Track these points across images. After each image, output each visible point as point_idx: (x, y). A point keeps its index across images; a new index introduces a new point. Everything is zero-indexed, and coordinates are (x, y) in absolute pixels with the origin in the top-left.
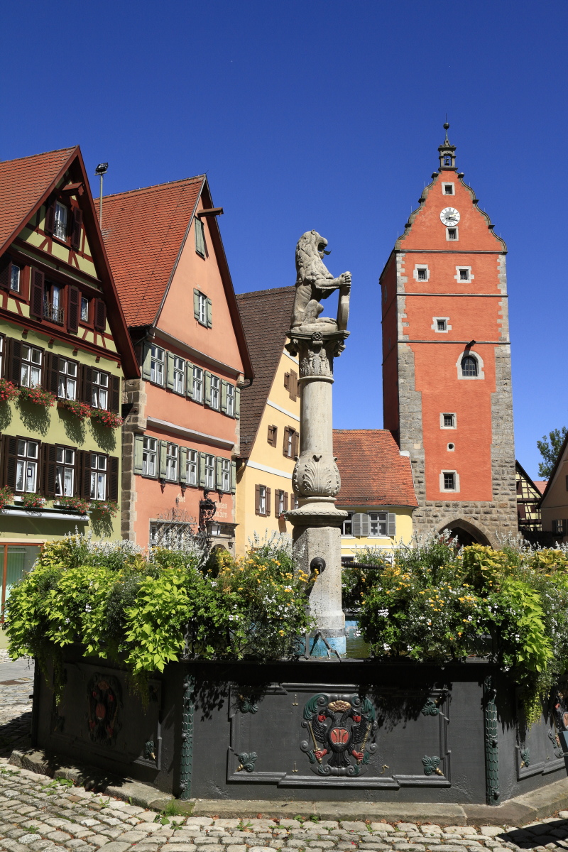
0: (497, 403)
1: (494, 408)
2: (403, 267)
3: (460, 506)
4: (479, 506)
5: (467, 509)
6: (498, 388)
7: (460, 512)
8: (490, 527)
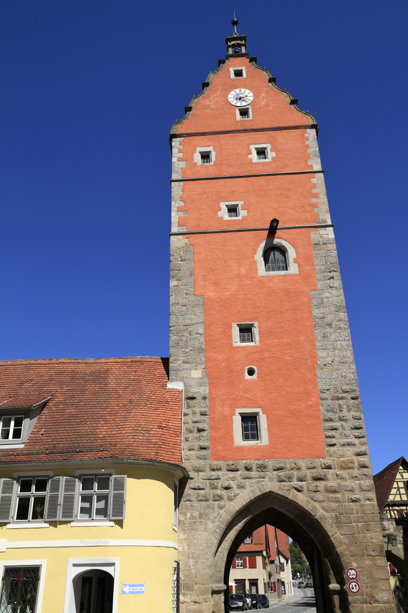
0: (321, 304)
1: (316, 312)
2: (180, 151)
3: (270, 468)
4: (304, 467)
5: (281, 473)
6: (320, 285)
7: (271, 480)
8: (325, 504)
